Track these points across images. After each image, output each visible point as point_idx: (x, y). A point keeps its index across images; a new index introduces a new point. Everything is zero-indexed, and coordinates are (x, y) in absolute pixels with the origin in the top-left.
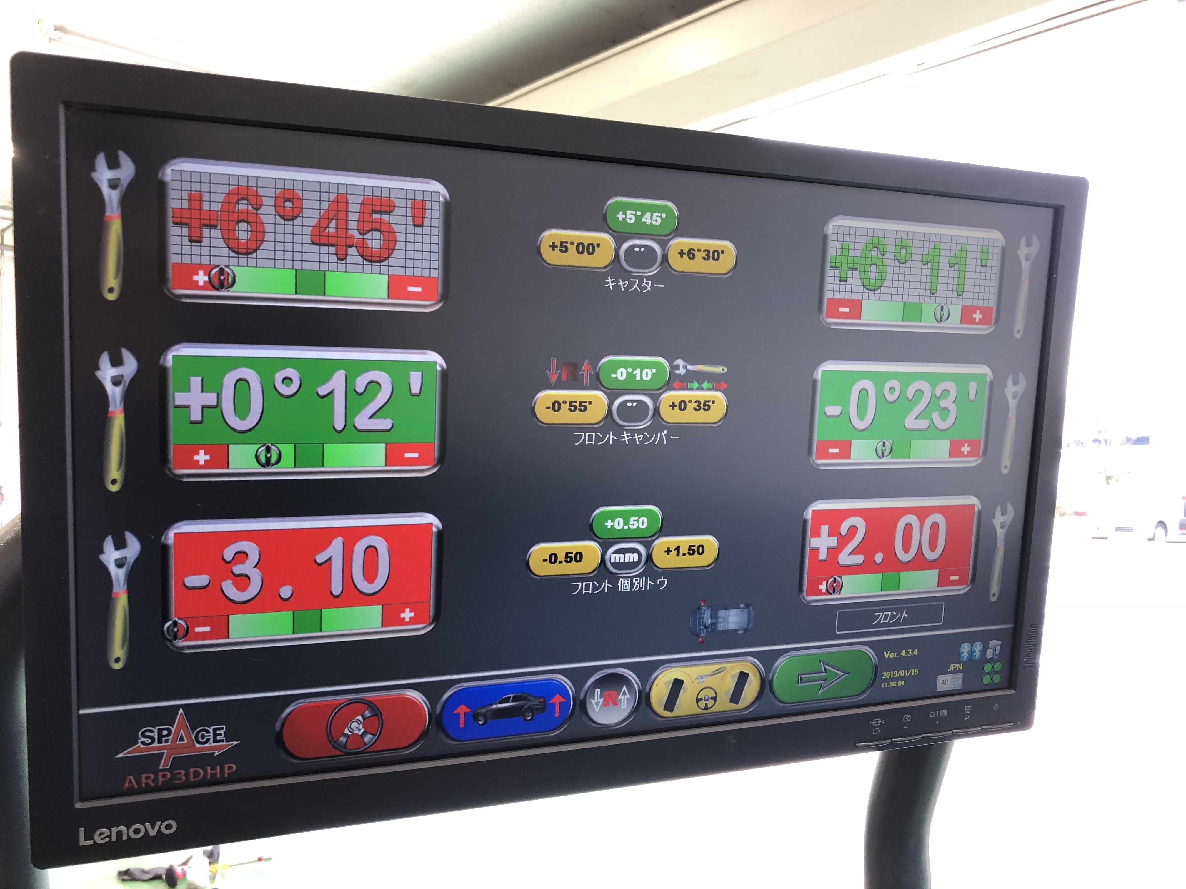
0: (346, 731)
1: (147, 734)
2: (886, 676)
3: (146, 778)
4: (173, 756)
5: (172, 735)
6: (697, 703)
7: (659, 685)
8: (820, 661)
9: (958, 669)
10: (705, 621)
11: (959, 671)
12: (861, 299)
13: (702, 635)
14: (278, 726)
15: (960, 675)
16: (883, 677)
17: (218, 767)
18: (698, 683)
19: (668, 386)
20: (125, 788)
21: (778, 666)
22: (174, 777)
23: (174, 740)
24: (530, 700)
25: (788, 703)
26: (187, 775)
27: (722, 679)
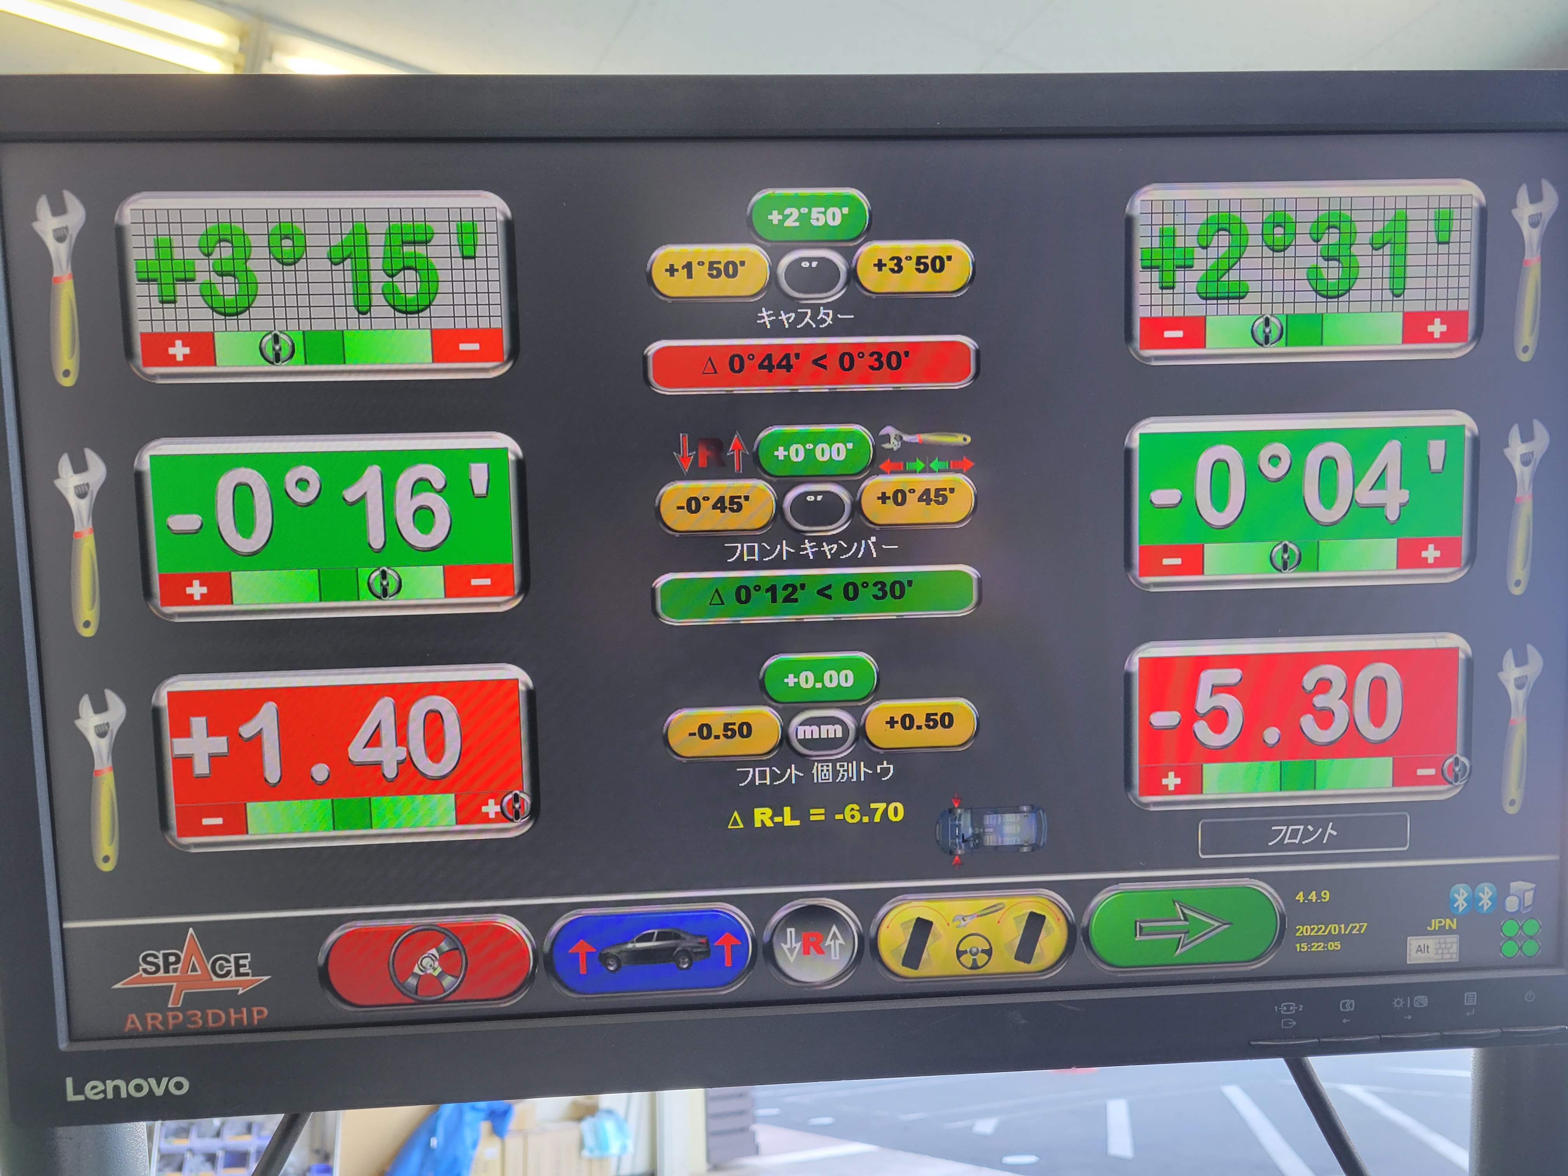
0: (416, 970)
1: (149, 959)
2: (1302, 932)
3: (154, 1018)
4: (184, 992)
5: (181, 962)
6: (959, 957)
7: (890, 926)
8: (1174, 902)
9: (1447, 928)
10: (963, 831)
11: (1451, 931)
12: (1205, 314)
13: (959, 852)
14: (321, 960)
15: (1454, 939)
16: (1297, 934)
17: (245, 1010)
18: (958, 927)
19: (874, 468)
20: (127, 1030)
21: (1097, 906)
22: (187, 1019)
23: (185, 970)
24: (684, 939)
25: (1117, 967)
26: (204, 1017)
27: (999, 922)
